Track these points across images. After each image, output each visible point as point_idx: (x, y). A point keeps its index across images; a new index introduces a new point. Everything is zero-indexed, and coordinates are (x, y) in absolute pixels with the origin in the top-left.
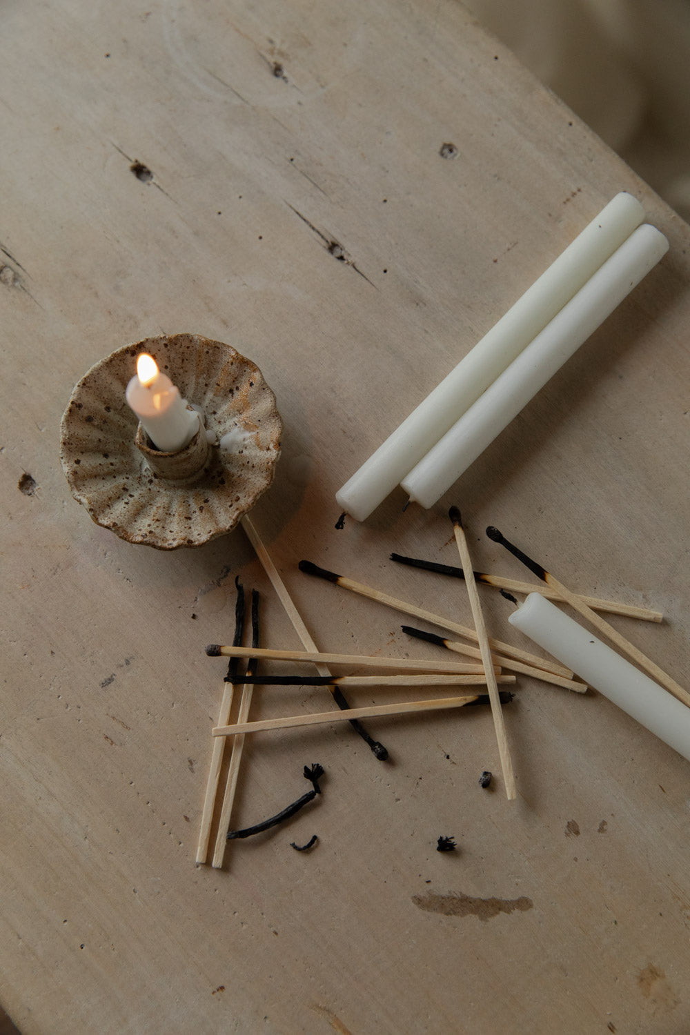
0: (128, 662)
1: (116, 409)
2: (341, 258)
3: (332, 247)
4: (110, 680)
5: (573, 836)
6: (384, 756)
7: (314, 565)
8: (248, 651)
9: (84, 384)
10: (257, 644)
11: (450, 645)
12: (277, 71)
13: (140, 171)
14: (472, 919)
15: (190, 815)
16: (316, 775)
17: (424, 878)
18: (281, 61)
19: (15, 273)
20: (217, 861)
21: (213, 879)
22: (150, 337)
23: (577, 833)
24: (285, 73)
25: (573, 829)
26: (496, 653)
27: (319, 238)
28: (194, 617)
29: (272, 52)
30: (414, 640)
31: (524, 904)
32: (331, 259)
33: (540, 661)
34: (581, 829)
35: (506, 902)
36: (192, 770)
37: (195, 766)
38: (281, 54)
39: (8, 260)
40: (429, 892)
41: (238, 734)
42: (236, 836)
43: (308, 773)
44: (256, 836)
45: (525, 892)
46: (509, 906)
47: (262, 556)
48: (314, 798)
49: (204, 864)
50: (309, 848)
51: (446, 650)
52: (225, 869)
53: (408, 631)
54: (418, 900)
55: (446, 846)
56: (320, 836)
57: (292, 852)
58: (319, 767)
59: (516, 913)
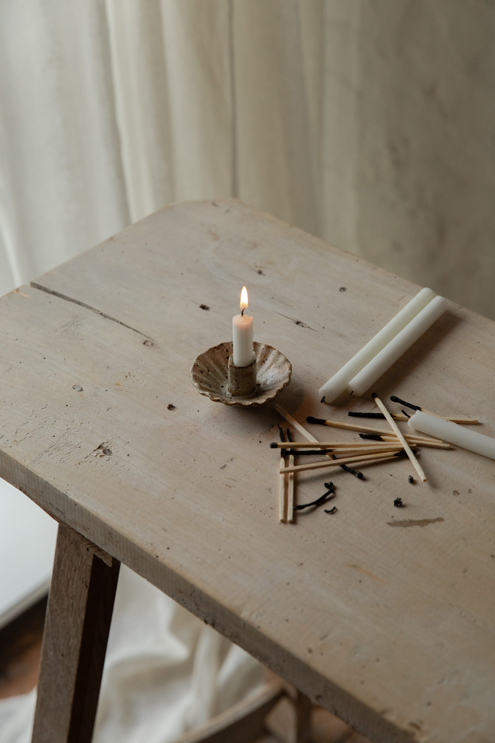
0: (232, 460)
1: (212, 372)
2: (303, 326)
3: (298, 323)
4: (224, 466)
5: (456, 495)
6: (361, 477)
7: (313, 418)
8: (288, 443)
9: (198, 358)
10: (291, 441)
11: (383, 437)
12: (260, 272)
13: (203, 307)
14: (418, 527)
15: (273, 507)
16: (331, 488)
17: (390, 516)
18: (261, 269)
19: (152, 343)
20: (290, 517)
21: (289, 527)
22: (225, 342)
23: (458, 494)
24: (264, 273)
25: (456, 493)
26: (406, 438)
27: (291, 320)
28: (260, 442)
29: (257, 267)
30: (366, 440)
31: (440, 520)
32: (299, 327)
33: (426, 439)
34: (460, 492)
35: (431, 520)
36: (271, 492)
37: (271, 491)
38: (260, 267)
39: (148, 339)
40: (394, 521)
41: (291, 471)
42: (297, 508)
43: (326, 485)
44: (306, 509)
45: (440, 516)
46: (433, 521)
47: (289, 418)
48: (331, 494)
49: (284, 521)
50: (332, 512)
51: (381, 440)
52: (294, 522)
53: (362, 436)
54: (390, 524)
55: (398, 503)
56: (337, 507)
57: (325, 514)
58: (331, 484)
59: (437, 523)
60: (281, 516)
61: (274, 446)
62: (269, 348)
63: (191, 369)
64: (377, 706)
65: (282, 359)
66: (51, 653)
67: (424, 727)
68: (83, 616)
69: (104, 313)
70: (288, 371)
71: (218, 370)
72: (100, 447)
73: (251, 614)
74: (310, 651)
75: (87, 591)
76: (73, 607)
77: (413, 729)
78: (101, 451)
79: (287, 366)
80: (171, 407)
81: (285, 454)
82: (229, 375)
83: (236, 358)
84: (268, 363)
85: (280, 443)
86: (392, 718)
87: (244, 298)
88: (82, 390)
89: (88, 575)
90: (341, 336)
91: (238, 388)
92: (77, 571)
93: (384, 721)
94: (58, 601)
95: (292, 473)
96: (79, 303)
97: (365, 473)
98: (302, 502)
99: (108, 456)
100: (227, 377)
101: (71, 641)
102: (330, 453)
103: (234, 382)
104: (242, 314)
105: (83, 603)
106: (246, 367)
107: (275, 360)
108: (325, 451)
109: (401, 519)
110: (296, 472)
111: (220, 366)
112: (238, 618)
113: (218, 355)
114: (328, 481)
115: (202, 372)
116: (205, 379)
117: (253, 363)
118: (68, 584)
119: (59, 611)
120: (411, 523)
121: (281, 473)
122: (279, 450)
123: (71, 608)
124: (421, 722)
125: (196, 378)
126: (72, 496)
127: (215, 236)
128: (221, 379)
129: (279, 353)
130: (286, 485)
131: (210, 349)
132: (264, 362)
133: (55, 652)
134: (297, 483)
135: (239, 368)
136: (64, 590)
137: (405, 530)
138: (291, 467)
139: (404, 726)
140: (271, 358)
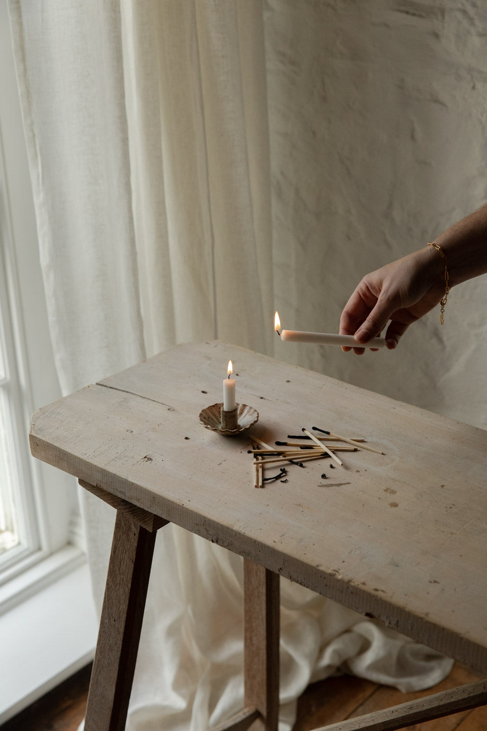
0: (225, 461)
2: (265, 399)
3: (261, 398)
4: (220, 464)
6: (301, 466)
8: (257, 450)
9: (202, 411)
10: (259, 449)
11: (314, 447)
12: (237, 375)
13: (203, 392)
14: (335, 487)
15: (250, 480)
16: (284, 471)
17: (319, 483)
19: (173, 409)
20: (260, 484)
21: (260, 489)
23: (359, 472)
24: (239, 375)
25: (358, 471)
26: (328, 447)
27: (257, 397)
32: (262, 400)
35: (343, 484)
39: (171, 407)
40: (322, 485)
41: (260, 463)
42: (264, 480)
43: (281, 470)
44: (270, 481)
45: (349, 482)
46: (345, 484)
47: (258, 441)
48: (284, 474)
49: (256, 487)
50: (285, 481)
51: (313, 449)
52: (263, 486)
53: (302, 448)
54: (319, 486)
55: (324, 476)
56: (288, 480)
57: (281, 483)
58: (284, 469)
59: (347, 485)
60: (255, 484)
61: (250, 452)
62: (244, 406)
63: (198, 416)
64: (314, 564)
65: (252, 411)
66: (107, 621)
67: (341, 572)
68: (130, 586)
69: (143, 396)
70: (256, 415)
71: (214, 419)
72: (145, 458)
73: (240, 527)
74: (275, 542)
75: (133, 566)
76: (123, 581)
77: (334, 572)
78: (146, 459)
79: (256, 413)
80: (187, 438)
81: (256, 456)
82: (221, 420)
83: (225, 408)
84: (244, 414)
85: (253, 450)
86: (322, 568)
87: (230, 368)
88: (132, 432)
89: (134, 553)
90: (288, 403)
91: (227, 425)
92: (127, 553)
93: (318, 570)
94: (113, 580)
95: (261, 465)
96: (127, 392)
97: (304, 464)
98: (267, 477)
99: (150, 462)
100: (220, 423)
101: (121, 607)
102: (283, 455)
103: (224, 422)
104: (229, 378)
105: (130, 576)
106: (231, 412)
107: (248, 412)
108: (279, 454)
109: (326, 484)
110: (263, 463)
111: (215, 416)
112: (232, 530)
113: (214, 410)
114: (282, 468)
115: (205, 418)
116: (207, 421)
117: (236, 410)
118: (121, 565)
119: (113, 587)
120: (332, 485)
121: (254, 464)
122: (252, 455)
123: (122, 581)
124: (339, 569)
125: (201, 420)
126: (130, 479)
127: (209, 359)
128: (216, 423)
129: (251, 408)
130: (258, 471)
131: (209, 407)
132: (242, 414)
133: (110, 619)
134: (264, 470)
135: (227, 412)
136: (118, 569)
137: (328, 488)
138: (260, 461)
139: (330, 571)
140: (246, 411)
